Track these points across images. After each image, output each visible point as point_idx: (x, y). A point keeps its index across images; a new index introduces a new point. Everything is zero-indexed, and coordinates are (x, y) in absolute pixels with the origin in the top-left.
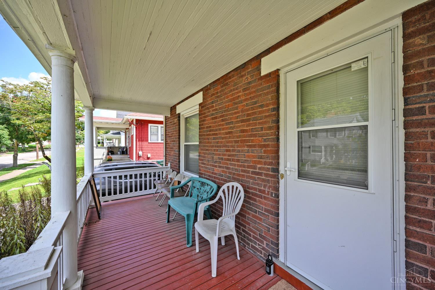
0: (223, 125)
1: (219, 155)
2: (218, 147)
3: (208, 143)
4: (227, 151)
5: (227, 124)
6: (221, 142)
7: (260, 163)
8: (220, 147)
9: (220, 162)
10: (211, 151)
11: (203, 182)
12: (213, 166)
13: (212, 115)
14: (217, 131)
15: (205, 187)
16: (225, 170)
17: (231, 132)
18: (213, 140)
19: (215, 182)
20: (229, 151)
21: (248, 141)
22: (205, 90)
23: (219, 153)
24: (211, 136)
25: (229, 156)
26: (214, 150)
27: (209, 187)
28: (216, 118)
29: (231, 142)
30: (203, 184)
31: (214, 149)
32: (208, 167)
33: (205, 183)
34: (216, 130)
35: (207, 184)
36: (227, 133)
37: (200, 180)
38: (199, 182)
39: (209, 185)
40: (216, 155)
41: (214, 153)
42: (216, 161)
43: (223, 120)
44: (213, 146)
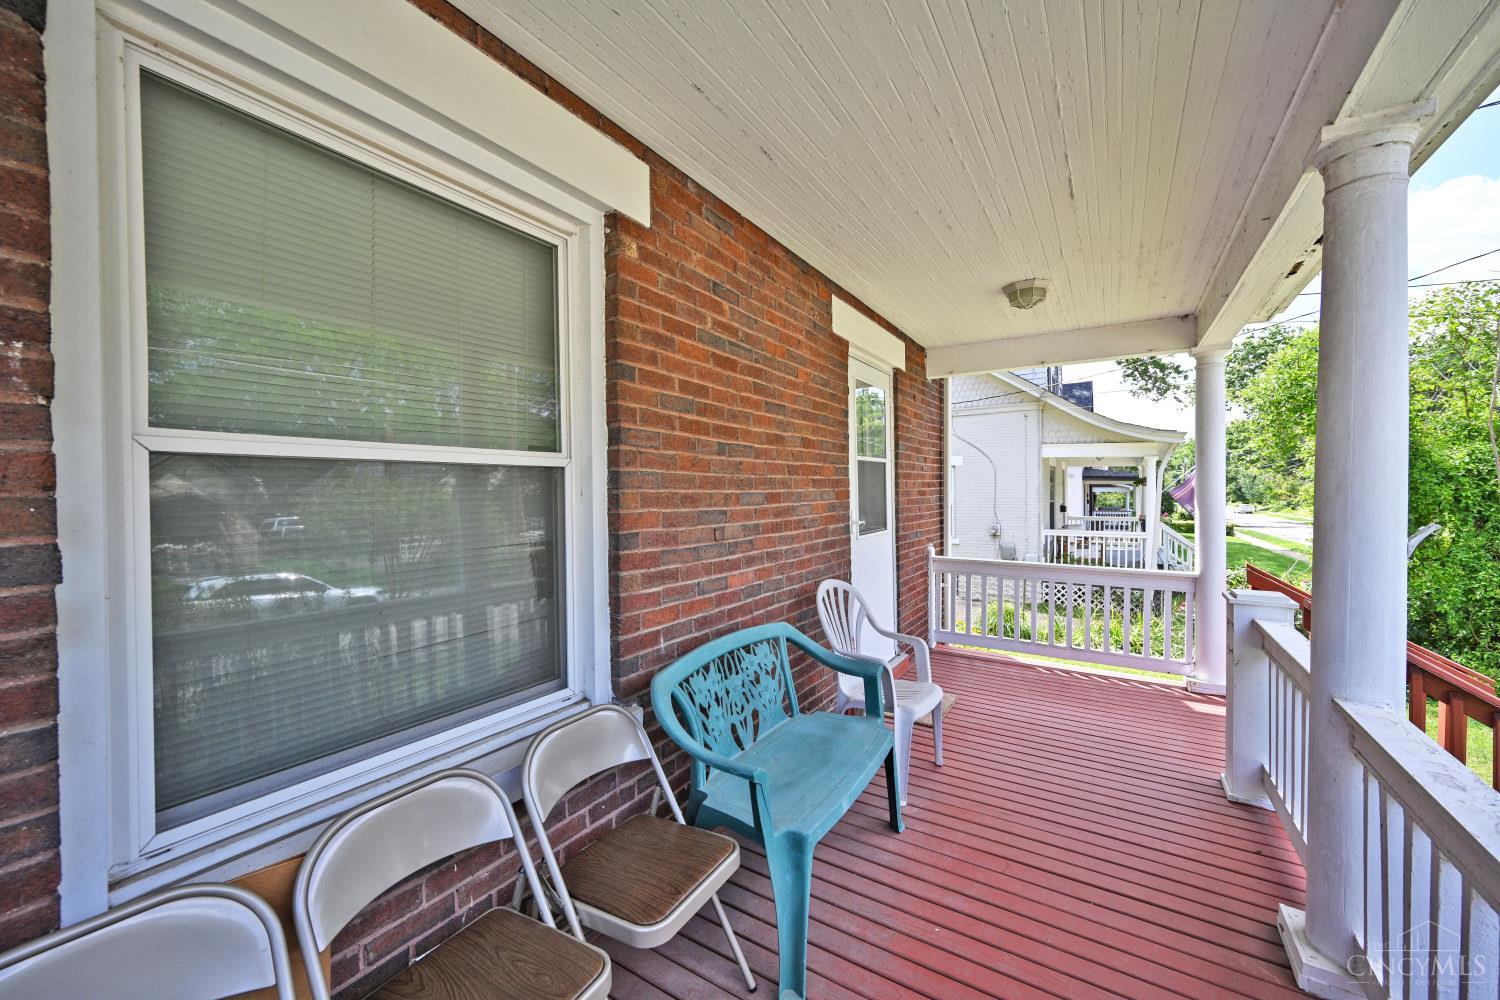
0: (756, 405)
1: (747, 515)
2: (739, 484)
3: (693, 465)
4: (772, 498)
6: (753, 468)
8: (749, 484)
9: (751, 541)
10: (709, 506)
11: (721, 658)
12: (721, 567)
14: (735, 422)
16: (766, 565)
17: (782, 438)
18: (719, 454)
20: (776, 498)
21: (815, 470)
23: (746, 507)
24: (708, 434)
25: (777, 514)
26: (727, 499)
27: (764, 649)
28: (730, 364)
30: (728, 664)
31: (727, 495)
32: (692, 586)
33: (731, 653)
34: (734, 417)
35: (747, 649)
37: (703, 662)
38: (706, 668)
40: (734, 517)
41: (725, 512)
42: (736, 544)
44: (718, 483)
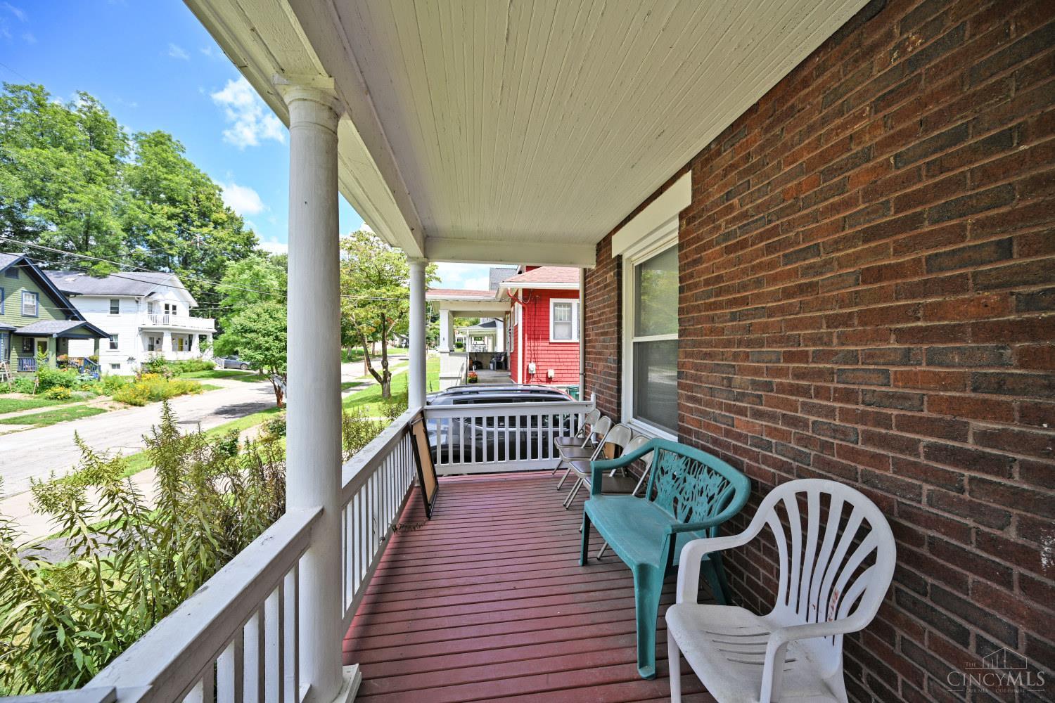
0: (771, 265)
1: (757, 371)
2: (749, 343)
3: (712, 332)
4: (790, 357)
5: (788, 259)
6: (764, 328)
7: (985, 409)
8: (760, 343)
9: (759, 397)
10: (722, 360)
11: (692, 461)
12: (729, 408)
13: (727, 236)
14: (745, 291)
15: (701, 476)
16: (780, 426)
17: (813, 286)
18: (731, 321)
19: (737, 465)
20: (803, 357)
21: (908, 314)
22: (700, 165)
23: (757, 364)
24: (723, 308)
25: (799, 375)
26: (736, 356)
27: (718, 480)
28: (742, 245)
29: (814, 323)
30: (693, 466)
31: (735, 352)
32: (710, 413)
33: (700, 464)
34: (744, 287)
35: (709, 470)
36: (787, 293)
37: (682, 452)
38: (680, 456)
39: (716, 473)
40: (742, 371)
41: (734, 366)
42: (743, 395)
43: (770, 249)
44: (729, 343)
